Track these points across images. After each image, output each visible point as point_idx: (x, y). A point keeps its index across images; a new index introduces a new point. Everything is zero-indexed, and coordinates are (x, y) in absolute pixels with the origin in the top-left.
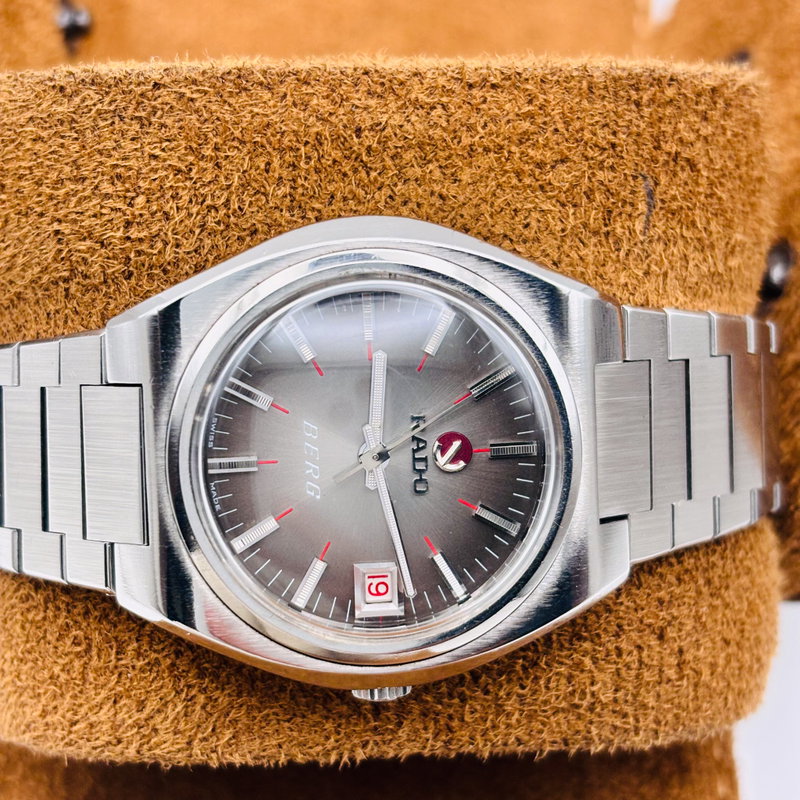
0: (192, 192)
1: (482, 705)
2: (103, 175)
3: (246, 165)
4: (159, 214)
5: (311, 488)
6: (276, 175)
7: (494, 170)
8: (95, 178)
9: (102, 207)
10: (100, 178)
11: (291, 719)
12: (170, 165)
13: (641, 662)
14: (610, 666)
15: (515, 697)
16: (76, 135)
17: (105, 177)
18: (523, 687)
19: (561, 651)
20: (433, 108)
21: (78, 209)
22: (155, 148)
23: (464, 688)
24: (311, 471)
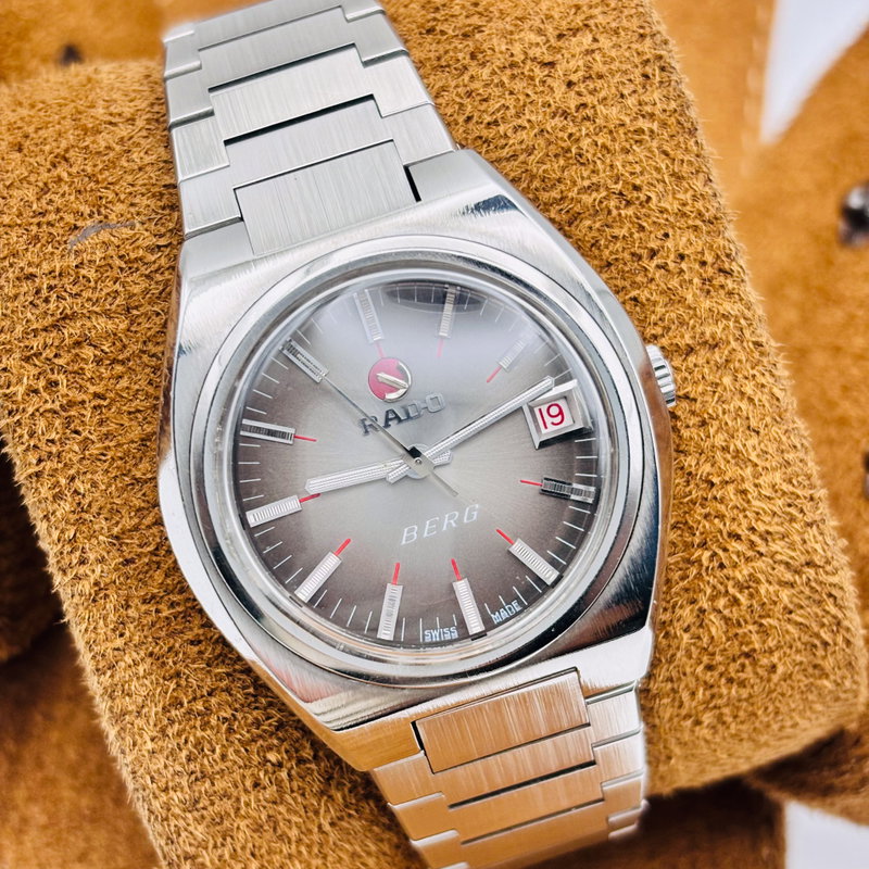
0: (246, 709)
1: (681, 236)
2: (259, 801)
3: (202, 666)
4: (280, 735)
5: (470, 517)
6: (201, 631)
7: (119, 409)
8: (265, 807)
9: (292, 791)
10: (264, 803)
11: (754, 431)
12: (227, 740)
13: (585, 79)
14: (599, 112)
15: (662, 205)
16: (229, 839)
17: (261, 798)
18: (649, 199)
19: (598, 170)
20: (76, 492)
21: (302, 812)
22: (215, 761)
23: (669, 262)
24: (452, 521)
